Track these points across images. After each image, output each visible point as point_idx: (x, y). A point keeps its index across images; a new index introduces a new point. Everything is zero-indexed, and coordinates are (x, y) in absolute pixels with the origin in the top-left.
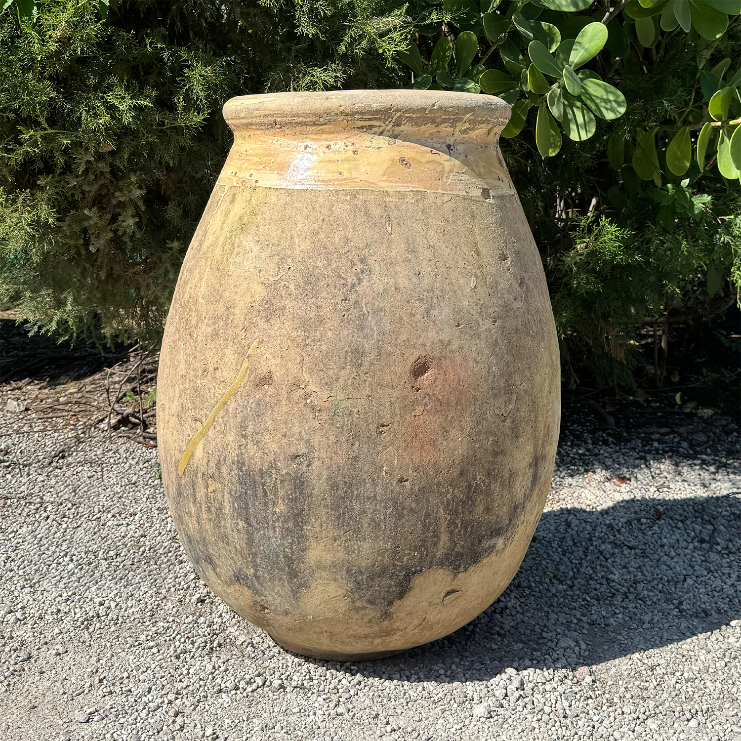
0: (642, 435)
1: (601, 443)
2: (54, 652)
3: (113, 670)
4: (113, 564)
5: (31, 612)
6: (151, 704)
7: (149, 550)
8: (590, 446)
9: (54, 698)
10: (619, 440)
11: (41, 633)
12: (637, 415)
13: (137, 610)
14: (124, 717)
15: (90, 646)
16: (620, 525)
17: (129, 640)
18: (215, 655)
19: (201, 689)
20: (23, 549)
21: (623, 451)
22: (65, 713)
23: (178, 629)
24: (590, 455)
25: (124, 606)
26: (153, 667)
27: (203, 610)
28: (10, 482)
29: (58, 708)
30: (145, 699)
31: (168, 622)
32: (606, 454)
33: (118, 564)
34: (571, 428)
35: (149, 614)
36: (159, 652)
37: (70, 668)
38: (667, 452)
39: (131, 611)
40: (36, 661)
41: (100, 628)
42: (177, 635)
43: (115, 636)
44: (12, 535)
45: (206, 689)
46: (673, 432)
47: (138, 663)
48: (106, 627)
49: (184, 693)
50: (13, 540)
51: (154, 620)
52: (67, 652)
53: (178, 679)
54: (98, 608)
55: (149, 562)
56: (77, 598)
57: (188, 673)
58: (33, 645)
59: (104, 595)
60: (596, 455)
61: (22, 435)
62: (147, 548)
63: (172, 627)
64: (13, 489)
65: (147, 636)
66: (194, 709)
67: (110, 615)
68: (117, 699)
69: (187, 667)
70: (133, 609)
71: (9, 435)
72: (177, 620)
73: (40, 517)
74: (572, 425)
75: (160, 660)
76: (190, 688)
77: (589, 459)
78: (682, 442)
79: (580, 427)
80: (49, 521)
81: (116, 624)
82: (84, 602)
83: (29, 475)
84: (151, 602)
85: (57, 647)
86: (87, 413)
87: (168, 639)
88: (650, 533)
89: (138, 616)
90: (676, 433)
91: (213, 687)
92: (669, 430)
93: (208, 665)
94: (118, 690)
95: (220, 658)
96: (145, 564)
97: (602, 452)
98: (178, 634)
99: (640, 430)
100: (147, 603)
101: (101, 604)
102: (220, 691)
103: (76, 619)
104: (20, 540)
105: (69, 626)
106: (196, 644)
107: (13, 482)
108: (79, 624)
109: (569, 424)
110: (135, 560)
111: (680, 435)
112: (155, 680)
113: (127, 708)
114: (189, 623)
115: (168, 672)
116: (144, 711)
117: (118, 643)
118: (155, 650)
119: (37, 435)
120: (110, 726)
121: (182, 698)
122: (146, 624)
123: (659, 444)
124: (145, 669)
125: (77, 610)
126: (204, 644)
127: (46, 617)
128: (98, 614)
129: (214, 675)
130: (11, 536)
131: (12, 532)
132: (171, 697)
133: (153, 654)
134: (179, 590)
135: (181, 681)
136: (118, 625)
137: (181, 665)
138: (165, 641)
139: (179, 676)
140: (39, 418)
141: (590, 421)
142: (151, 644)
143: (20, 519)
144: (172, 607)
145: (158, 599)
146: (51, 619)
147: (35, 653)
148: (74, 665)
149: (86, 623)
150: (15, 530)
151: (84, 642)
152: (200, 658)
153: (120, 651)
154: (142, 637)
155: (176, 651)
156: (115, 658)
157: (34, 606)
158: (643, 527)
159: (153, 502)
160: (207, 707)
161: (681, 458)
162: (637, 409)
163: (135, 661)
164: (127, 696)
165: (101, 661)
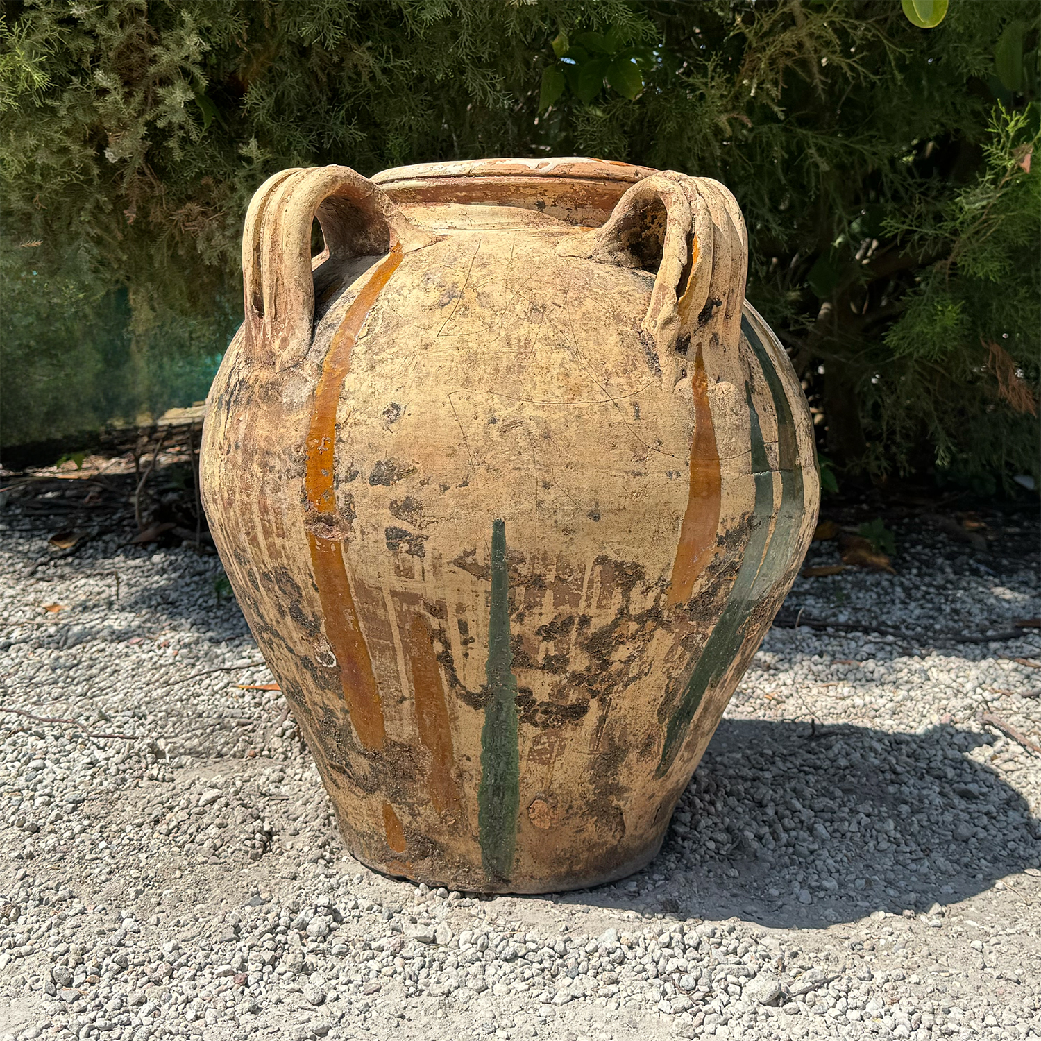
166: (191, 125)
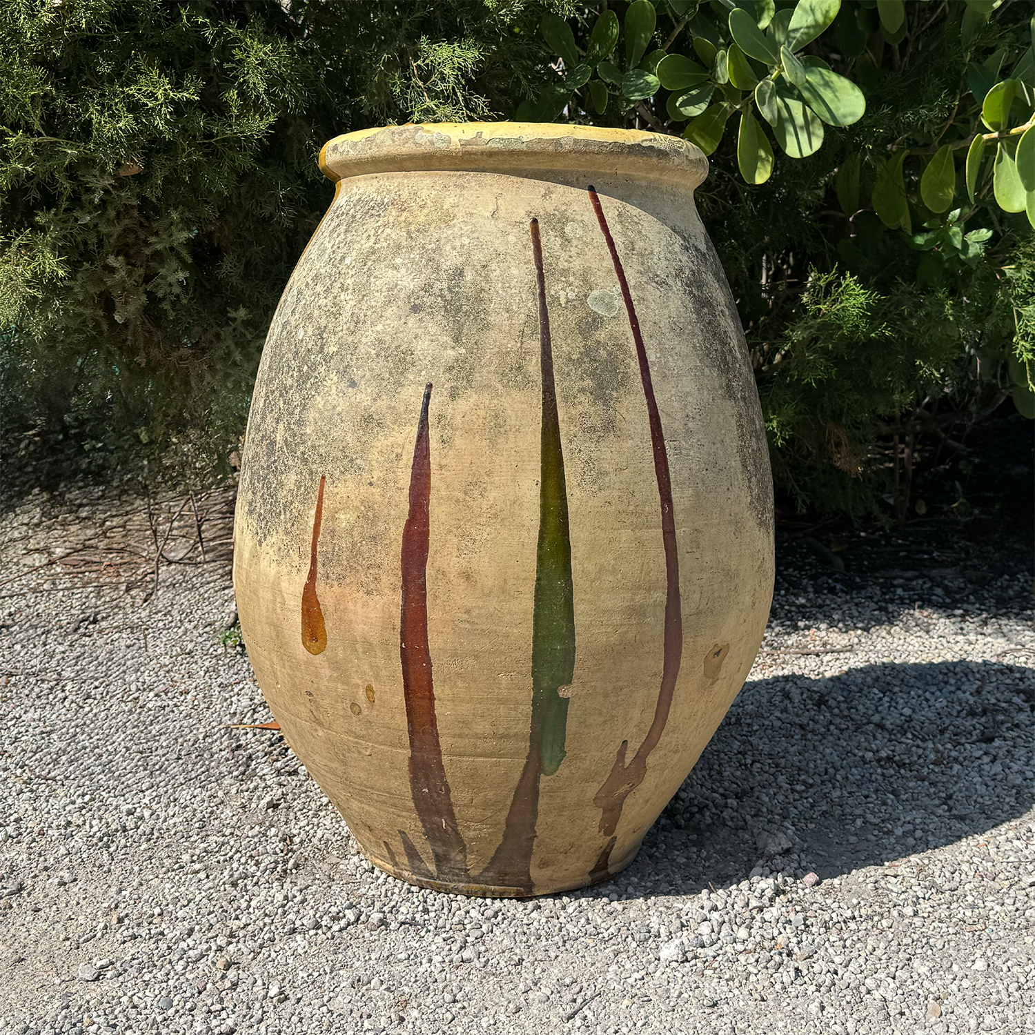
0: (881, 580)
1: (825, 592)
2: (57, 880)
3: (141, 904)
4: (151, 758)
5: (29, 826)
6: (191, 953)
7: (204, 739)
8: (811, 596)
9: (51, 947)
10: (850, 587)
11: (40, 854)
12: (874, 556)
13: (181, 819)
14: (150, 972)
15: (109, 870)
17: (167, 862)
18: (289, 880)
19: (265, 929)
20: (26, 741)
21: (856, 601)
22: (66, 967)
23: (237, 845)
24: (812, 606)
25: (163, 815)
26: (197, 899)
27: (276, 818)
29: (56, 960)
30: (183, 945)
31: (223, 836)
32: (832, 605)
33: (158, 758)
34: (785, 573)
35: (197, 825)
36: (207, 877)
37: (78, 903)
38: (914, 602)
39: (172, 822)
40: (29, 894)
41: (126, 846)
42: (235, 853)
43: (146, 857)
44: (13, 722)
45: (273, 928)
46: (922, 576)
47: (177, 894)
48: (135, 845)
49: (241, 935)
50: (12, 728)
51: (203, 834)
52: (75, 880)
53: (233, 915)
54: (125, 818)
55: (202, 755)
56: (96, 805)
57: (249, 907)
58: (27, 872)
59: (135, 801)
60: (820, 606)
61: (40, 594)
62: (201, 737)
63: (228, 843)
64: (21, 663)
65: (192, 856)
66: (254, 958)
67: (142, 827)
68: (143, 945)
69: (247, 897)
70: (175, 819)
71: (24, 594)
72: (237, 832)
73: (54, 699)
74: (786, 569)
75: (210, 888)
76: (249, 928)
77: (811, 612)
78: (935, 588)
79: (797, 572)
80: (67, 704)
81: (150, 840)
82: (106, 810)
84: (202, 809)
85: (61, 873)
87: (222, 859)
89: (181, 828)
90: (926, 577)
91: (284, 927)
93: (277, 895)
94: (144, 932)
95: (296, 884)
96: (196, 757)
97: (828, 602)
98: (237, 851)
99: (878, 575)
100: (195, 810)
101: (130, 813)
102: (294, 931)
103: (91, 834)
104: (23, 729)
105: (81, 845)
106: (263, 865)
107: (22, 654)
108: (95, 840)
110: (183, 753)
111: (932, 579)
112: (199, 917)
113: (155, 958)
114: (253, 837)
115: (219, 905)
116: (181, 962)
117: (150, 866)
118: (202, 875)
119: (61, 594)
120: (129, 985)
121: (238, 942)
122: (192, 839)
123: (904, 591)
124: (186, 902)
125: (94, 823)
126: (272, 865)
127: (50, 832)
128: (125, 827)
129: (286, 908)
130: (10, 724)
131: (12, 719)
132: (221, 941)
133: (200, 880)
134: (242, 791)
135: (237, 918)
136: (152, 841)
137: (238, 896)
138: (218, 862)
139: (235, 910)
140: (66, 574)
141: (810, 564)
142: (197, 866)
143: (26, 702)
144: (231, 814)
145: (212, 804)
146: (56, 835)
147: (29, 882)
148: (84, 899)
149: (105, 839)
150: (18, 716)
151: (101, 866)
152: (267, 885)
153: (151, 877)
154: (186, 857)
155: (231, 876)
156: (144, 887)
157: (33, 817)
159: (214, 676)
160: (273, 955)
161: (935, 609)
162: (872, 548)
163: (172, 890)
164: (157, 941)
165: (124, 893)
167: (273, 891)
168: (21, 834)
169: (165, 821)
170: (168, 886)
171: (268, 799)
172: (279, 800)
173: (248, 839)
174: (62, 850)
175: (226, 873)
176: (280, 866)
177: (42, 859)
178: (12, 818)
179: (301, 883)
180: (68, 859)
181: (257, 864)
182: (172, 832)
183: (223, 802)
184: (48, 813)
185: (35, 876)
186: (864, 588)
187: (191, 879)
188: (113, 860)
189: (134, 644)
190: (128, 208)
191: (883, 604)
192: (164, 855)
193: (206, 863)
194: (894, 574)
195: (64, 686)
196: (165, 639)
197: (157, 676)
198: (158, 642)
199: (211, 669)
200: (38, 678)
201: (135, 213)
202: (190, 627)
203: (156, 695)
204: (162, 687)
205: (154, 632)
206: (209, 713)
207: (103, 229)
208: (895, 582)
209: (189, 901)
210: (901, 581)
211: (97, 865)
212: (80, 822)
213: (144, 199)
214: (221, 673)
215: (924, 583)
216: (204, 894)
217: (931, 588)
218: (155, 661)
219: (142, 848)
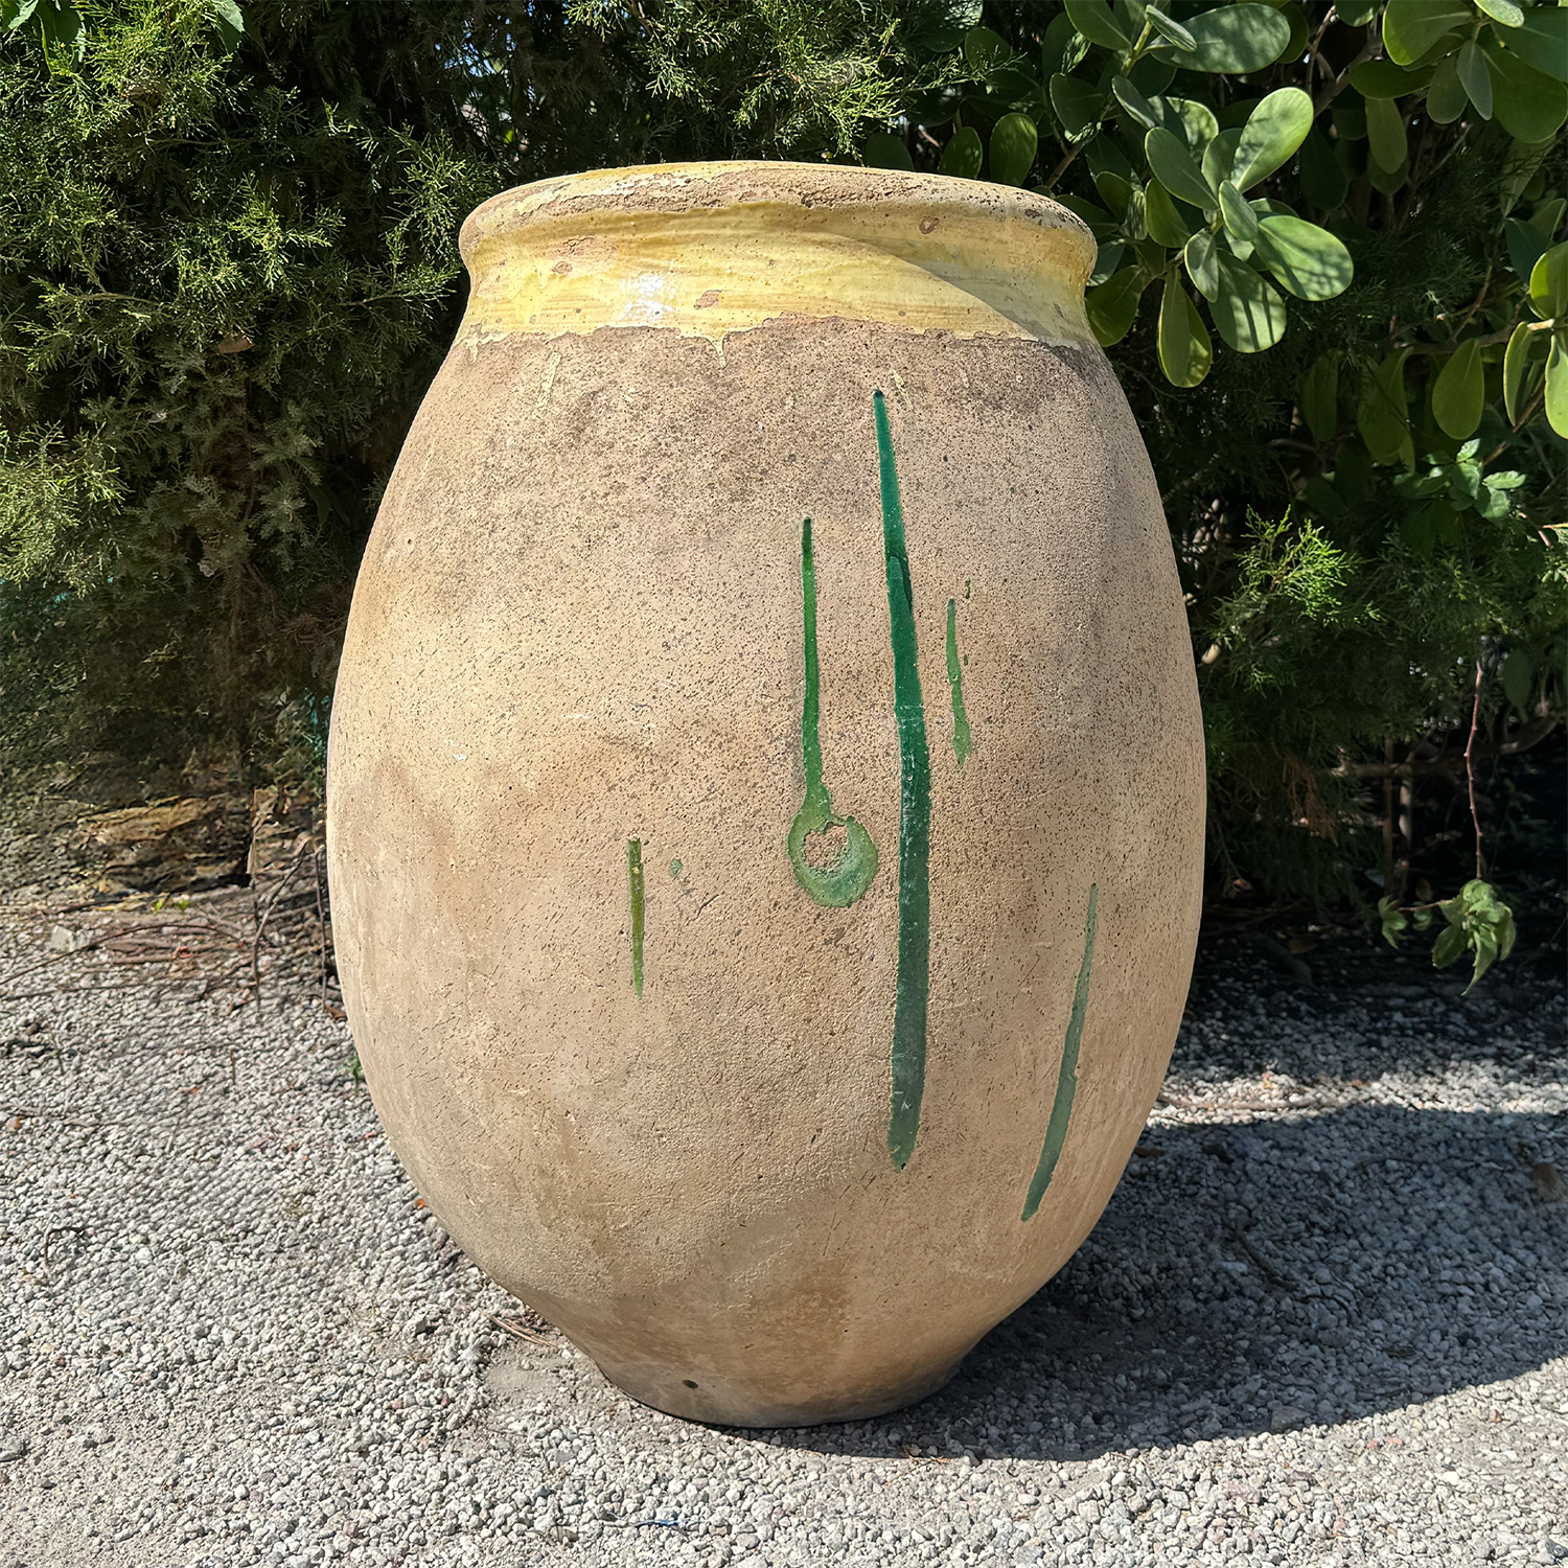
0: (1369, 1000)
1: (1284, 1014)
2: (83, 1438)
3: (214, 1480)
4: (236, 1249)
5: (42, 1351)
6: (290, 1560)
7: (320, 1222)
8: (1263, 1020)
9: (69, 1546)
10: (1321, 1008)
11: (57, 1398)
12: (1356, 962)
13: (280, 1347)
15: (166, 1425)
16: (1343, 1172)
17: (257, 1414)
18: (449, 1448)
19: (411, 1526)
20: (42, 1219)
21: (1332, 1030)
23: (369, 1390)
24: (1264, 1037)
25: (252, 1339)
26: (304, 1474)
27: (430, 1349)
28: (37, 1084)
30: (279, 1547)
31: (347, 1374)
32: (1296, 1036)
33: (247, 1250)
34: (1222, 984)
35: (306, 1357)
36: (321, 1439)
37: (114, 1477)
38: (1422, 1033)
39: (266, 1350)
40: (37, 1460)
42: (366, 1403)
43: (225, 1405)
44: (24, 1188)
45: (423, 1524)
46: (1431, 994)
47: (272, 1465)
48: (207, 1385)
49: (372, 1534)
50: (22, 1198)
51: (316, 1370)
52: (111, 1439)
53: (361, 1502)
54: (193, 1342)
55: (316, 1247)
56: (149, 1321)
57: (385, 1489)
58: (35, 1425)
60: (1277, 1037)
61: (73, 995)
62: (315, 1218)
63: (355, 1386)
64: (41, 1098)
65: (298, 1406)
67: (219, 1358)
68: (215, 1546)
69: (382, 1473)
70: (271, 1346)
71: (49, 994)
72: (369, 1370)
73: (90, 1153)
74: (1223, 979)
75: (323, 1458)
76: (386, 1523)
77: (1262, 1045)
78: (1452, 1014)
79: (1239, 984)
80: (108, 1161)
81: (231, 1378)
82: (164, 1330)
83: (78, 1071)
84: (314, 1332)
85: (90, 1428)
86: (217, 954)
87: (344, 1411)
88: (1407, 1189)
89: (282, 1360)
90: (1437, 995)
91: (441, 1521)
92: (1421, 990)
93: (430, 1471)
94: (217, 1525)
95: (460, 1454)
96: (307, 1250)
97: (1288, 1031)
98: (368, 1400)
99: (1363, 991)
100: (304, 1333)
101: (201, 1335)
102: (457, 1529)
103: (139, 1366)
104: (39, 1200)
105: (123, 1382)
106: (408, 1422)
107: (42, 1084)
108: (145, 1376)
109: (1216, 977)
110: (286, 1243)
111: (1446, 1000)
112: (305, 1503)
114: (394, 1378)
115: (337, 1485)
117: (230, 1420)
118: (312, 1436)
119: (105, 994)
121: (367, 1544)
122: (298, 1379)
123: (1405, 1016)
124: (286, 1479)
125: (144, 1348)
126: (424, 1424)
127: (74, 1362)
128: (193, 1357)
129: (445, 1492)
130: (19, 1190)
131: (22, 1184)
132: (341, 1542)
133: (309, 1444)
134: (378, 1305)
135: (366, 1506)
136: (235, 1381)
137: (369, 1471)
138: (338, 1416)
139: (364, 1494)
140: (115, 964)
141: (1259, 972)
142: (305, 1422)
143: (46, 1157)
144: (359, 1341)
145: (330, 1325)
146: (84, 1366)
147: (39, 1441)
148: (125, 1469)
149: (161, 1375)
150: (31, 1179)
151: (153, 1417)
152: (415, 1455)
153: (232, 1437)
154: (287, 1407)
155: (359, 1438)
156: (221, 1453)
157: (49, 1338)
158: (1391, 1178)
159: (338, 1125)
161: (1454, 1044)
162: (1353, 950)
163: (265, 1459)
164: (239, 1539)
165: (187, 1461)
166: (301, 528)
167: (424, 1464)
168: (28, 1364)
169: (256, 1349)
170: (259, 1451)
171: (418, 1318)
172: (435, 1320)
173: (386, 1381)
174: (93, 1392)
175: (350, 1434)
176: (436, 1424)
177: (60, 1404)
178: (16, 1339)
179: (469, 1452)
180: (101, 1405)
181: (400, 1421)
182: (267, 1368)
183: (346, 1322)
184: (73, 1331)
185: (49, 1431)
186: (1342, 1010)
187: (294, 1443)
188: (172, 1408)
189: (216, 1073)
190: (230, 402)
191: (1374, 1036)
192: (253, 1402)
193: (319, 1417)
194: (1387, 990)
195: (104, 1135)
196: (263, 1066)
197: (250, 1123)
198: (253, 1071)
199: (333, 1114)
200: (66, 1122)
201: (241, 410)
202: (303, 1048)
203: (248, 1152)
204: (256, 1140)
205: (246, 1055)
206: (329, 1181)
207: (190, 431)
208: (1391, 1003)
209: (292, 1477)
210: (1400, 1002)
211: (147, 1415)
212: (123, 1348)
213: (253, 389)
214: (349, 1120)
215: (1435, 1005)
216: (314, 1466)
217: (1445, 1014)
218: (246, 1100)
219: (219, 1391)
